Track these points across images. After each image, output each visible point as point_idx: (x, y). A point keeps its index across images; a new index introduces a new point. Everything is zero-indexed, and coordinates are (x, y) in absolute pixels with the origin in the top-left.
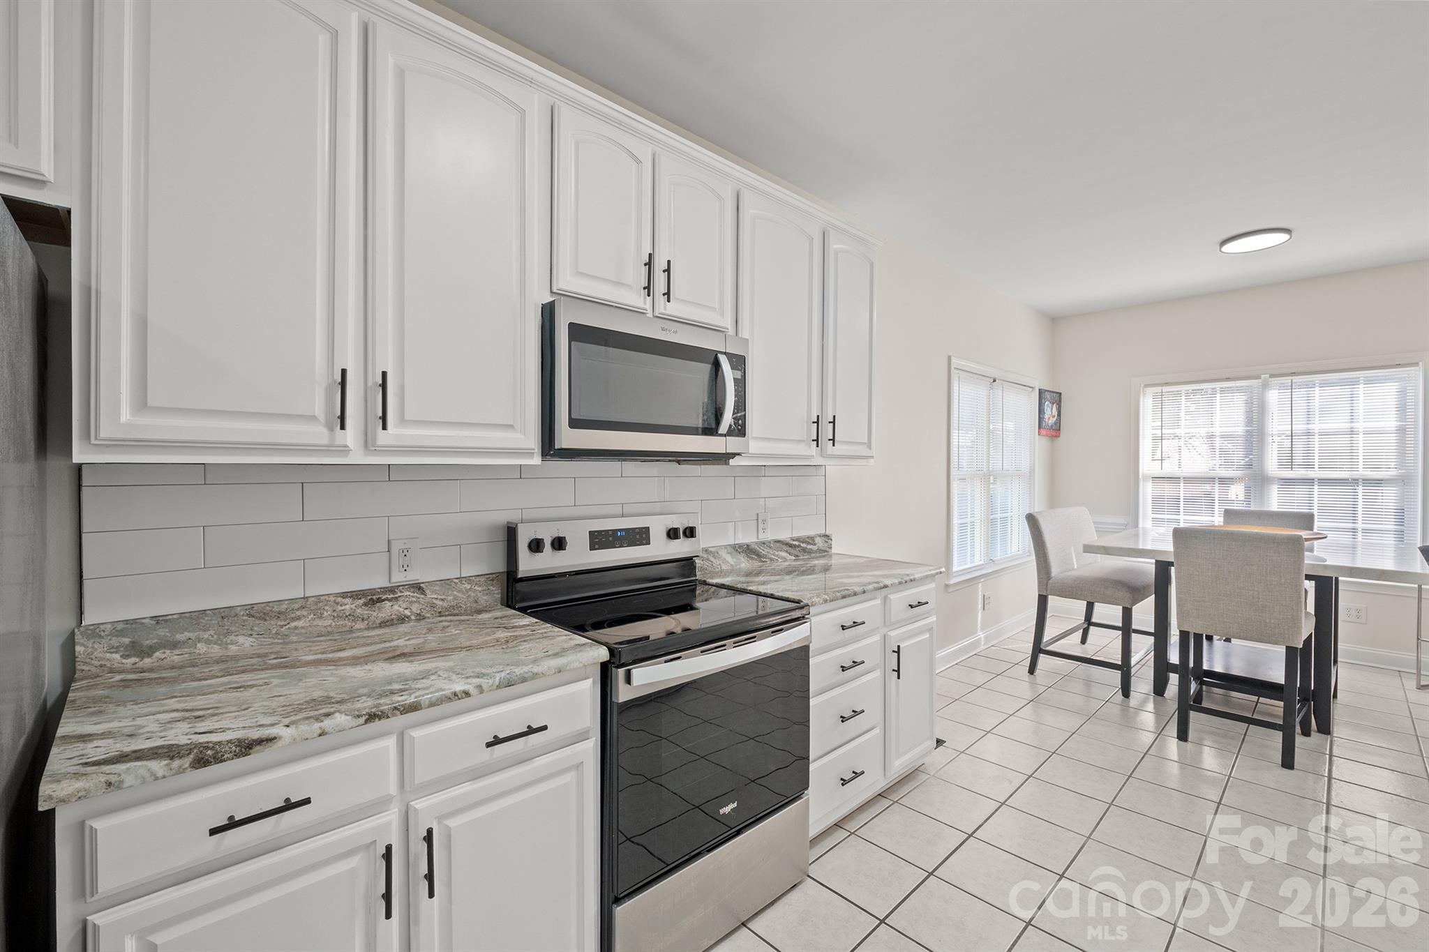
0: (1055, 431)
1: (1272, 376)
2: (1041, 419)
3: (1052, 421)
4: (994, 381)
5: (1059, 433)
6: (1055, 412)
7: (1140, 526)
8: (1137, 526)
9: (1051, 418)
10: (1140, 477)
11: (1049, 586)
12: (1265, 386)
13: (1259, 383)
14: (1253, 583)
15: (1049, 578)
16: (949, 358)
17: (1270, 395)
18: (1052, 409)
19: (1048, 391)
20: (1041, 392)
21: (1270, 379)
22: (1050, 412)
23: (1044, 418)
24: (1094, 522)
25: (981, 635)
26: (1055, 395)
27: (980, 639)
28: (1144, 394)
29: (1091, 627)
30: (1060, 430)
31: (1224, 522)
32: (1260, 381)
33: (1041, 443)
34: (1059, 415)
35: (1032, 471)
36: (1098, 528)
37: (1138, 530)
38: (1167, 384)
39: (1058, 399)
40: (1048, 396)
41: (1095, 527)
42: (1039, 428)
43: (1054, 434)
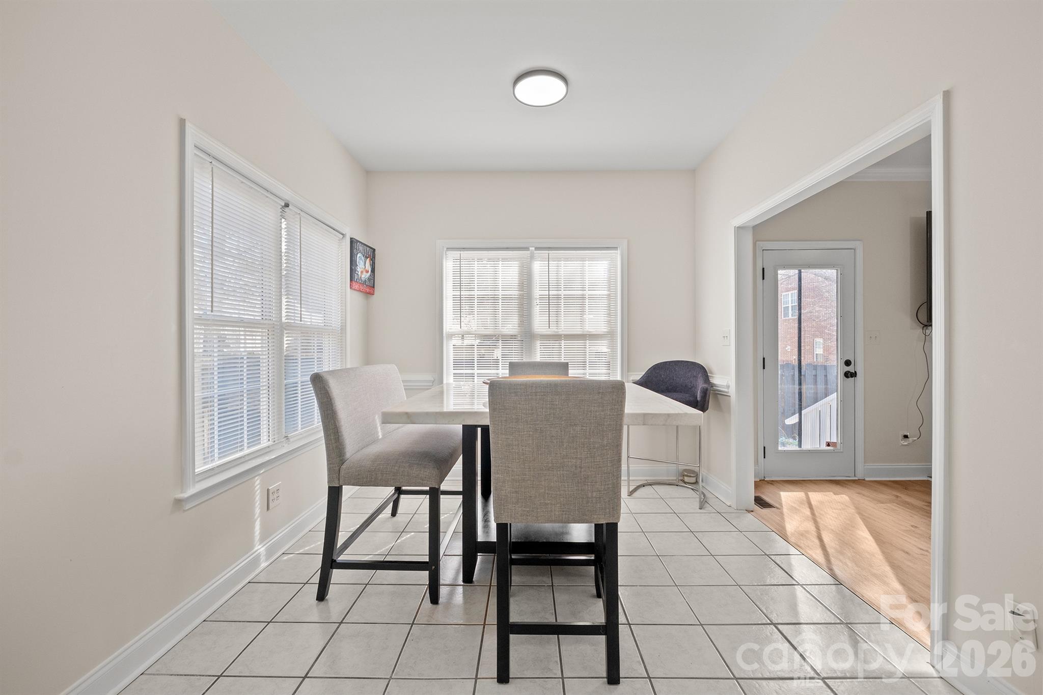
0: (369, 288)
1: (537, 249)
2: (353, 271)
3: (365, 276)
4: (287, 205)
5: (374, 291)
6: (369, 268)
7: (445, 382)
8: (441, 382)
9: (364, 273)
10: (444, 335)
11: (342, 473)
12: (532, 257)
13: (528, 254)
14: (576, 449)
15: (342, 462)
16: (182, 123)
17: (535, 265)
18: (365, 263)
19: (361, 242)
20: (353, 242)
21: (535, 252)
22: (363, 266)
23: (356, 270)
24: (402, 381)
25: (260, 549)
26: (368, 249)
27: (259, 555)
28: (446, 257)
29: (402, 496)
30: (374, 287)
31: (509, 375)
32: (529, 252)
33: (354, 298)
34: (373, 270)
35: (343, 329)
36: (407, 386)
37: (442, 387)
38: (464, 249)
39: (371, 254)
40: (361, 248)
41: (404, 386)
42: (351, 280)
43: (368, 290)
